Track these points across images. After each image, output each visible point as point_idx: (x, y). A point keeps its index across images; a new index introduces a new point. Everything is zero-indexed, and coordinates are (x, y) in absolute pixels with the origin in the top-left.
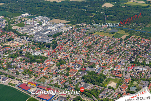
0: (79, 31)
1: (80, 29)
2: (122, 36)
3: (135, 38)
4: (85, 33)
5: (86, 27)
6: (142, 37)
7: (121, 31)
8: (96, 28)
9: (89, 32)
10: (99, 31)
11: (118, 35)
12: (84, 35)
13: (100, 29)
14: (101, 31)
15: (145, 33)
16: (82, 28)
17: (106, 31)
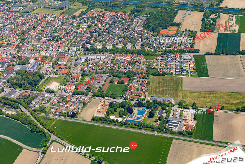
0: (8, 11)
1: (10, 6)
2: (77, 11)
3: (95, 12)
4: (18, 12)
5: (20, 3)
6: (107, 10)
7: (76, 3)
8: (36, 3)
9: (24, 10)
10: (41, 7)
11: (69, 11)
12: (16, 15)
13: (43, 4)
14: (44, 8)
15: (111, 3)
16: (14, 5)
17: (52, 7)
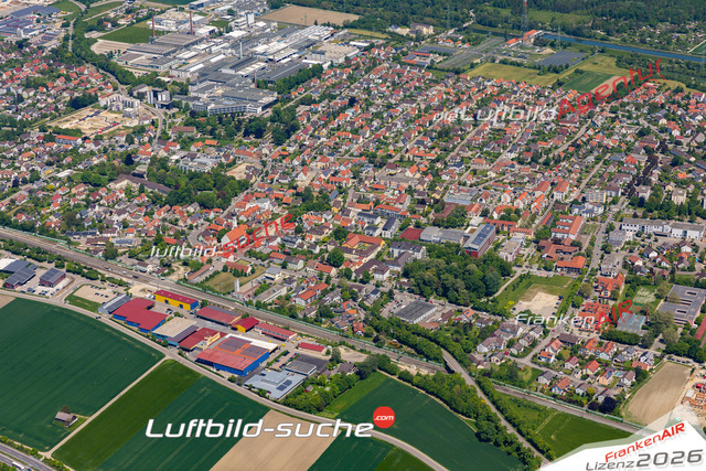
0: (399, 63)
1: (405, 49)
2: (602, 81)
3: (658, 90)
4: (429, 68)
5: (433, 42)
6: (695, 87)
7: (599, 58)
8: (479, 47)
9: (445, 65)
10: (493, 61)
11: (579, 80)
12: (423, 77)
13: (499, 52)
14: (504, 62)
16: (416, 46)
17: (525, 62)
